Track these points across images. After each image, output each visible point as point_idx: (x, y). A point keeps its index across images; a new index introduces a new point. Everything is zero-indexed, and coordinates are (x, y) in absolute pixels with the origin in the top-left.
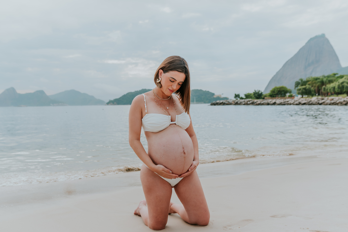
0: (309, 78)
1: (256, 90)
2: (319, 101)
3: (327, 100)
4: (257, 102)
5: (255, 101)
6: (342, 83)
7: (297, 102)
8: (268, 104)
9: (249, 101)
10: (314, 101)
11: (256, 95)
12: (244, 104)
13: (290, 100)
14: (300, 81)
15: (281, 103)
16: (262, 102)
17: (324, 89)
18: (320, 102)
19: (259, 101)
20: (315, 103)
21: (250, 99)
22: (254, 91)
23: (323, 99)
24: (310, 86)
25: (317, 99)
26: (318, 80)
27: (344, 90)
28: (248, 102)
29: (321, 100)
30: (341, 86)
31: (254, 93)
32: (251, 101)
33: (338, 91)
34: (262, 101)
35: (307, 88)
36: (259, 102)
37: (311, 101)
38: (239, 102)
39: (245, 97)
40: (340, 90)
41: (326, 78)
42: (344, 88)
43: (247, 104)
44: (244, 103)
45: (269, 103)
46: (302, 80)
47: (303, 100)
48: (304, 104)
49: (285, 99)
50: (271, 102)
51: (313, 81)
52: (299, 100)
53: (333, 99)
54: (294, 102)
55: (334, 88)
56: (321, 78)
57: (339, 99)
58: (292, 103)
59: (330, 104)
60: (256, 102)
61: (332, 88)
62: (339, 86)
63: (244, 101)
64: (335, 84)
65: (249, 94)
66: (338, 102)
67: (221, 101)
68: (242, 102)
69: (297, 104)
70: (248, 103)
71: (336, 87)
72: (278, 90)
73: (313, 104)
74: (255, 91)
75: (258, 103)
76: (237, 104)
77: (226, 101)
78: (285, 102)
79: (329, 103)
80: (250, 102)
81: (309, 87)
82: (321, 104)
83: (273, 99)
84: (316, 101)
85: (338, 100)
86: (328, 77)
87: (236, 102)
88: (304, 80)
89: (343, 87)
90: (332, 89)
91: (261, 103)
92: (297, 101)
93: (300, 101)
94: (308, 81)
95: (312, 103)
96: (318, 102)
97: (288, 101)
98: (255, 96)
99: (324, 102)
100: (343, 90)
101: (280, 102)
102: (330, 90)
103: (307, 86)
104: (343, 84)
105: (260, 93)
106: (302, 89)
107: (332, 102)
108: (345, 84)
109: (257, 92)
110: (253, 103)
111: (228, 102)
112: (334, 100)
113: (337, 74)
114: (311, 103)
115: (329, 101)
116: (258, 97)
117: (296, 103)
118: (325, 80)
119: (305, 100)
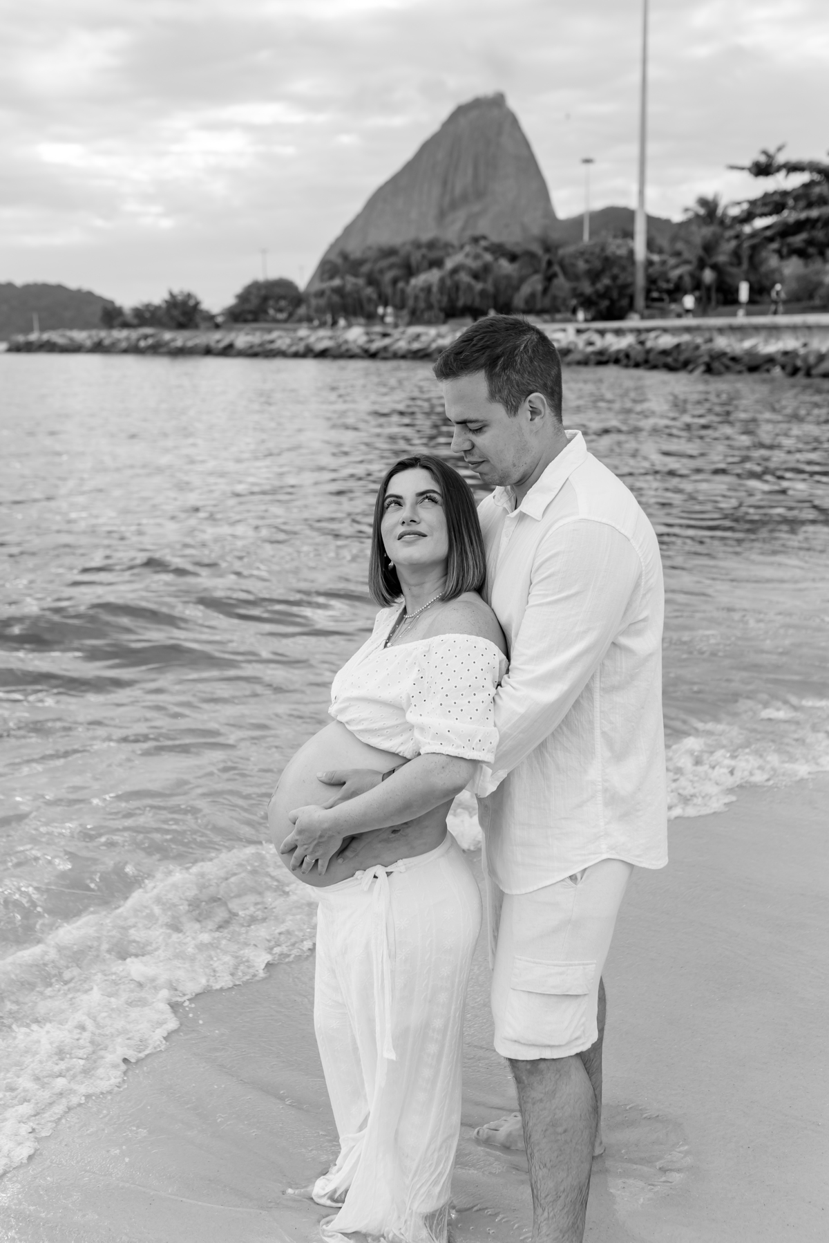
0: (370, 248)
1: (176, 291)
2: (371, 341)
3: (398, 340)
4: (173, 340)
5: (167, 336)
6: (455, 271)
7: (301, 347)
8: (208, 351)
9: (146, 337)
10: (355, 341)
11: (176, 313)
12: (125, 351)
13: (280, 337)
14: (339, 261)
15: (251, 347)
16: (190, 344)
17: (403, 291)
18: (374, 346)
19: (178, 338)
20: (357, 351)
21: (148, 330)
22: (166, 296)
23: (385, 335)
24: (361, 281)
25: (367, 334)
26: (393, 260)
27: (460, 303)
28: (139, 340)
29: (378, 337)
30: (449, 282)
31: (166, 302)
32: (152, 336)
33: (440, 302)
34: (190, 339)
35: (349, 287)
36: (179, 343)
37: (346, 342)
38: (107, 342)
39: (135, 321)
40: (445, 299)
41: (424, 251)
42: (461, 293)
43: (133, 350)
44: (124, 345)
45: (213, 344)
46: (345, 256)
47: (321, 339)
48: (323, 354)
49: (270, 331)
50: (218, 342)
51: (376, 260)
52: (308, 337)
53: (418, 336)
54: (290, 346)
55: (428, 290)
56: (408, 248)
57: (439, 336)
58: (284, 347)
59: (404, 357)
60: (167, 343)
61: (422, 289)
62: (442, 280)
63: (128, 339)
64: (431, 277)
65: (152, 309)
66: (434, 346)
67: (46, 336)
68: (119, 340)
69: (296, 355)
70: (142, 344)
71: (435, 289)
72: (263, 292)
73: (350, 353)
74: (171, 295)
75: (173, 345)
76: (98, 348)
77: (63, 336)
78: (261, 345)
79: (400, 353)
80: (150, 341)
81: (355, 285)
82: (373, 356)
83: (230, 330)
84: (362, 340)
85: (434, 340)
86: (432, 245)
87: (96, 339)
88: (352, 257)
89: (457, 287)
90: (422, 295)
91: (185, 341)
92: (301, 339)
93: (312, 339)
94: (361, 262)
95: (347, 350)
96: (367, 346)
97: (272, 342)
98: (172, 318)
99: (385, 349)
100: (457, 299)
101: (248, 345)
102: (416, 298)
103: (351, 282)
104: (456, 277)
105: (192, 303)
106: (328, 293)
107: (416, 346)
108: (464, 277)
109: (180, 298)
110: (156, 349)
111: (71, 339)
112: (423, 338)
113: (484, 238)
114: (344, 348)
115: (402, 345)
116: (182, 319)
117: (294, 349)
118: (416, 257)
119: (331, 338)
